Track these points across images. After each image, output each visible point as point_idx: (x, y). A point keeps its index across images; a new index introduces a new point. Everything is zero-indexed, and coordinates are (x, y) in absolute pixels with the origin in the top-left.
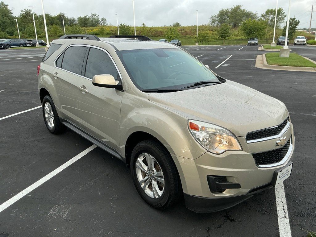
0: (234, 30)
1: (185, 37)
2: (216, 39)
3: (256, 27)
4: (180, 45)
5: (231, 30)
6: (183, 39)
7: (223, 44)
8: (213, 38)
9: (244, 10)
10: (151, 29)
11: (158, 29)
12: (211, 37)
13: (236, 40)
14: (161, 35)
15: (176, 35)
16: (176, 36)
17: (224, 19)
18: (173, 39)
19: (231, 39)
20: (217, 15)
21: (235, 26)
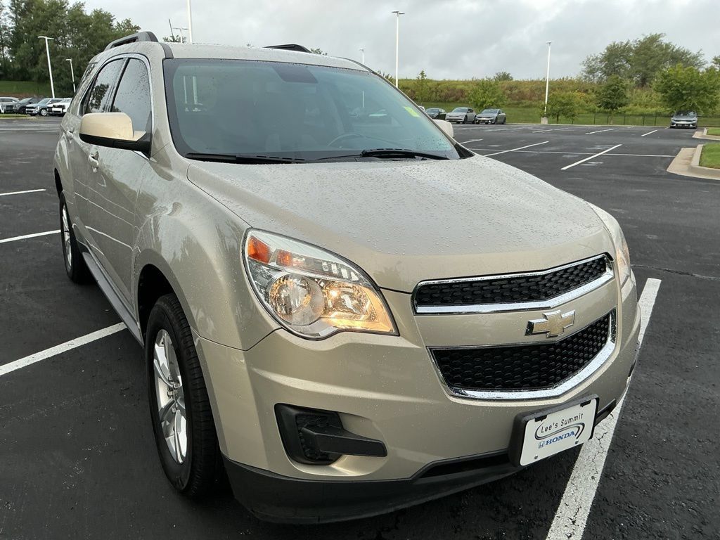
0: (639, 91)
1: (518, 104)
2: (593, 111)
3: (693, 83)
4: (502, 121)
5: (632, 91)
6: (512, 109)
7: (608, 122)
8: (588, 108)
9: (668, 46)
10: (438, 85)
11: (457, 85)
12: (582, 106)
13: (642, 115)
14: (462, 99)
15: (495, 99)
16: (496, 101)
17: (618, 66)
18: (489, 108)
19: (630, 113)
20: (600, 56)
21: (643, 82)
